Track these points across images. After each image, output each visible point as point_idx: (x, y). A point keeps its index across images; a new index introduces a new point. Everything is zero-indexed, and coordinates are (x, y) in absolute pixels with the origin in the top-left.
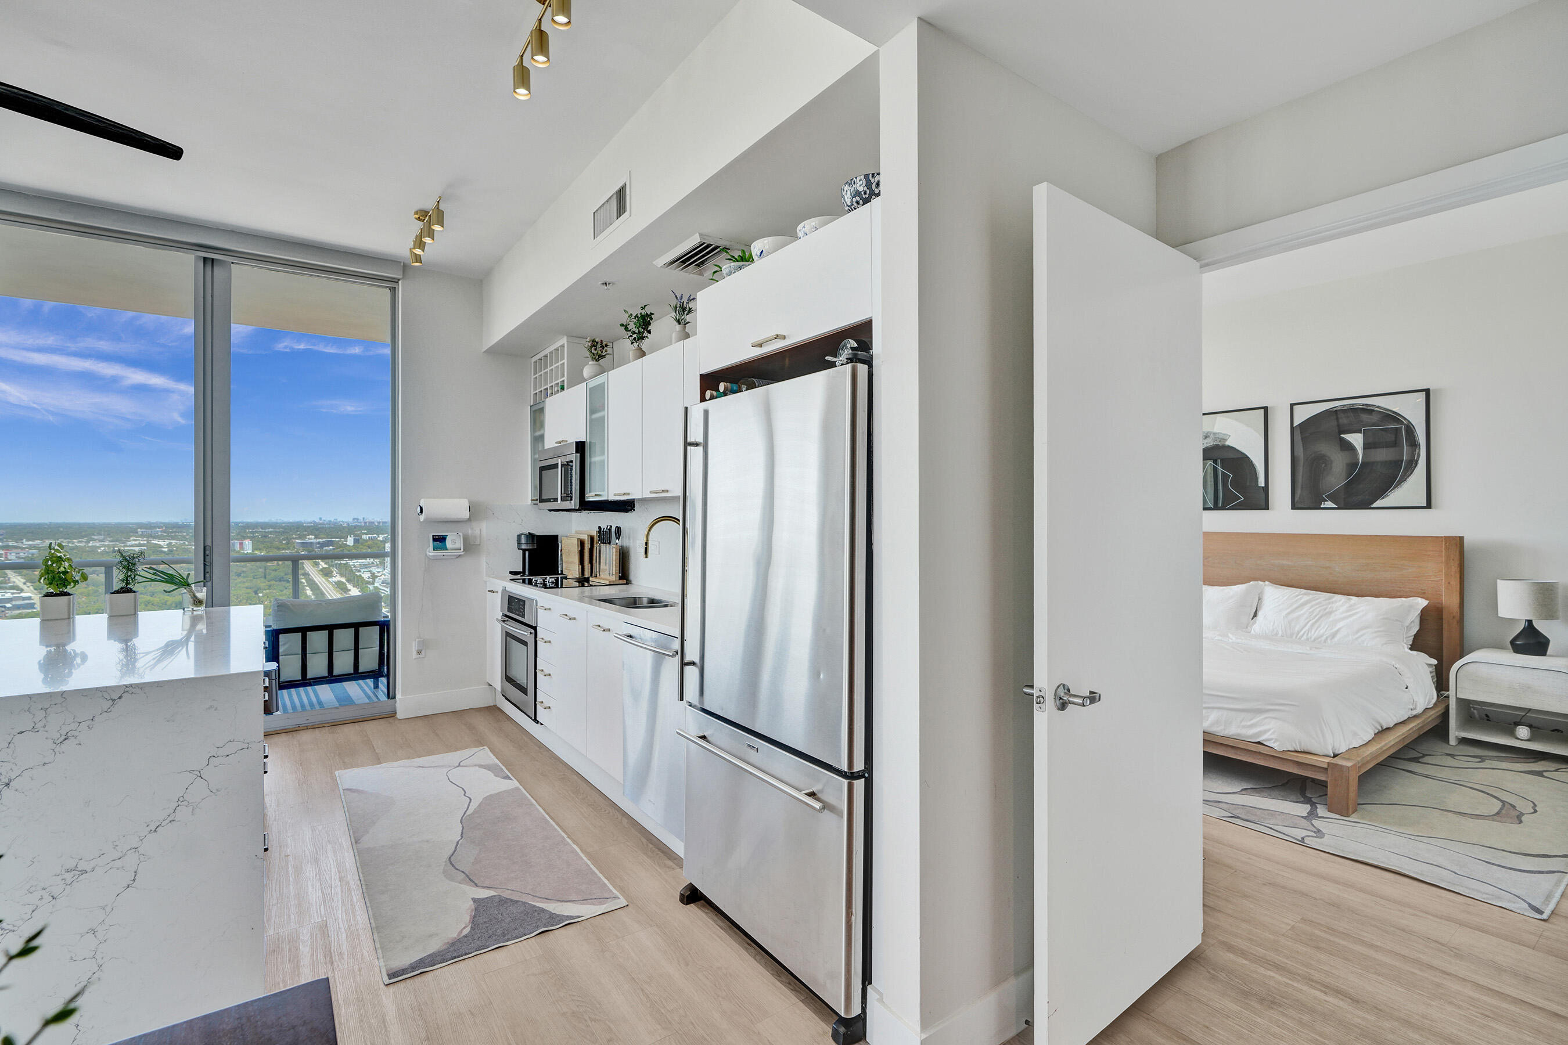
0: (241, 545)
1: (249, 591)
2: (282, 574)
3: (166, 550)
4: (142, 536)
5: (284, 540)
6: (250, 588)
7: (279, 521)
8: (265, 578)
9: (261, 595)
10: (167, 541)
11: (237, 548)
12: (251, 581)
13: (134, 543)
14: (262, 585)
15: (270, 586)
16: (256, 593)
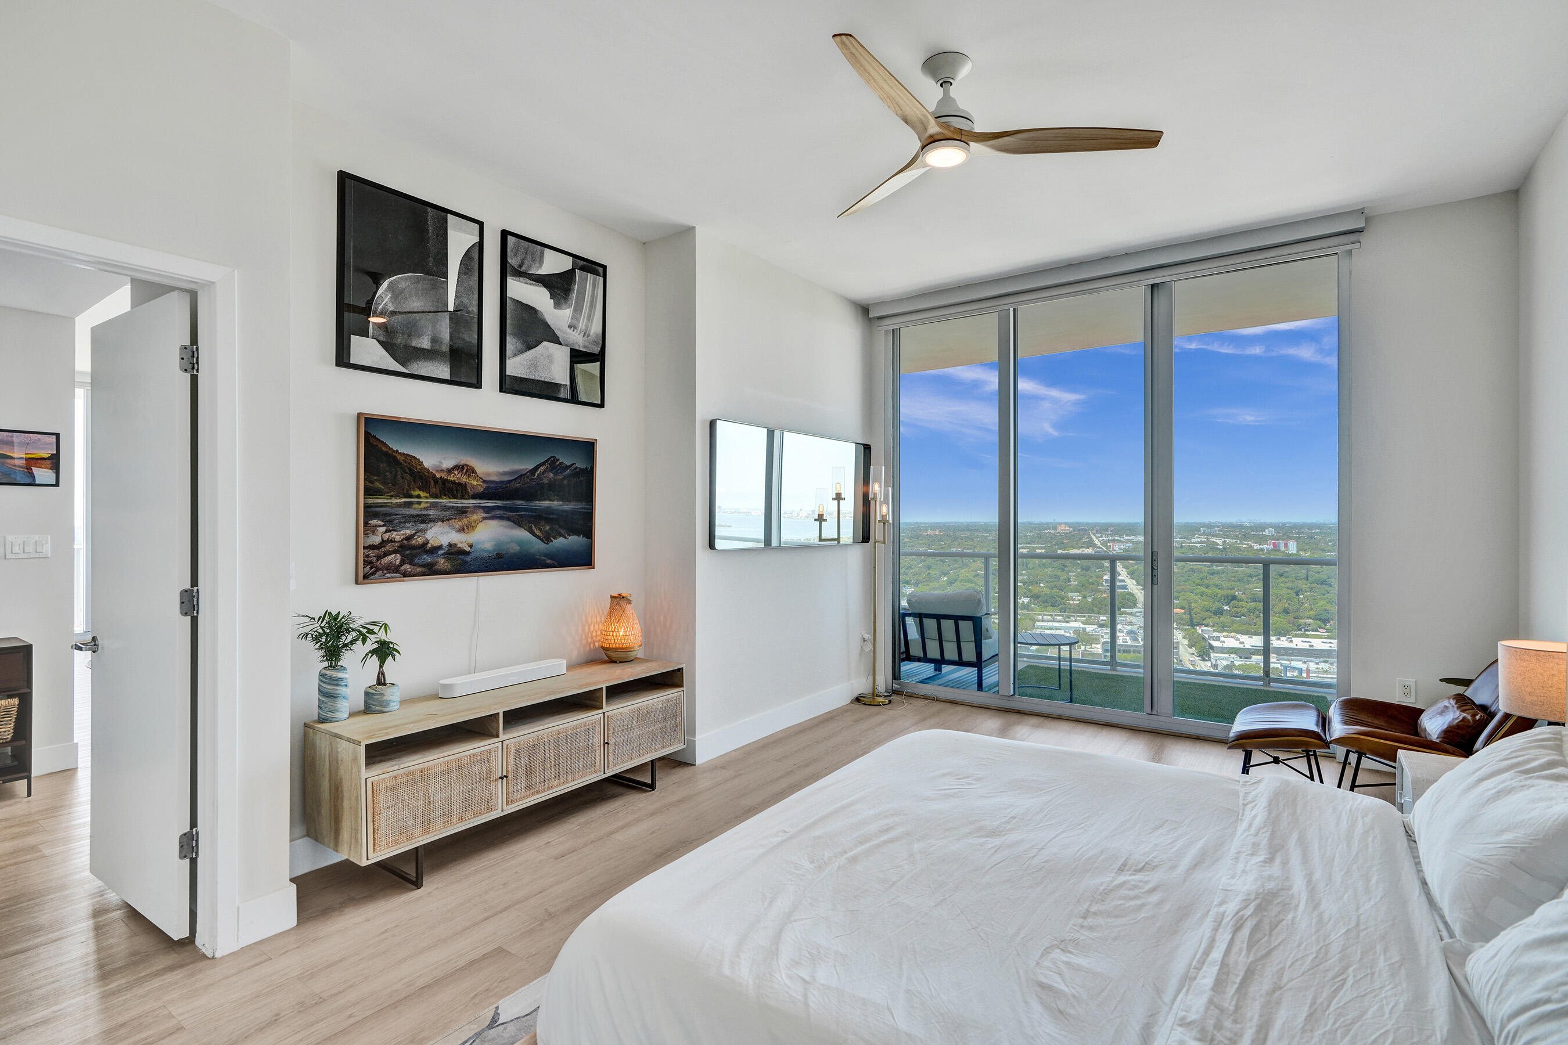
0: (1286, 545)
1: (1289, 591)
2: (1325, 577)
3: (1221, 547)
4: (1204, 534)
5: (1330, 541)
6: (1291, 589)
7: (1327, 522)
8: (1307, 579)
9: (1301, 596)
10: (1223, 540)
11: (1282, 548)
12: (1293, 581)
13: (1197, 540)
14: (1304, 587)
15: (1311, 589)
16: (1297, 595)
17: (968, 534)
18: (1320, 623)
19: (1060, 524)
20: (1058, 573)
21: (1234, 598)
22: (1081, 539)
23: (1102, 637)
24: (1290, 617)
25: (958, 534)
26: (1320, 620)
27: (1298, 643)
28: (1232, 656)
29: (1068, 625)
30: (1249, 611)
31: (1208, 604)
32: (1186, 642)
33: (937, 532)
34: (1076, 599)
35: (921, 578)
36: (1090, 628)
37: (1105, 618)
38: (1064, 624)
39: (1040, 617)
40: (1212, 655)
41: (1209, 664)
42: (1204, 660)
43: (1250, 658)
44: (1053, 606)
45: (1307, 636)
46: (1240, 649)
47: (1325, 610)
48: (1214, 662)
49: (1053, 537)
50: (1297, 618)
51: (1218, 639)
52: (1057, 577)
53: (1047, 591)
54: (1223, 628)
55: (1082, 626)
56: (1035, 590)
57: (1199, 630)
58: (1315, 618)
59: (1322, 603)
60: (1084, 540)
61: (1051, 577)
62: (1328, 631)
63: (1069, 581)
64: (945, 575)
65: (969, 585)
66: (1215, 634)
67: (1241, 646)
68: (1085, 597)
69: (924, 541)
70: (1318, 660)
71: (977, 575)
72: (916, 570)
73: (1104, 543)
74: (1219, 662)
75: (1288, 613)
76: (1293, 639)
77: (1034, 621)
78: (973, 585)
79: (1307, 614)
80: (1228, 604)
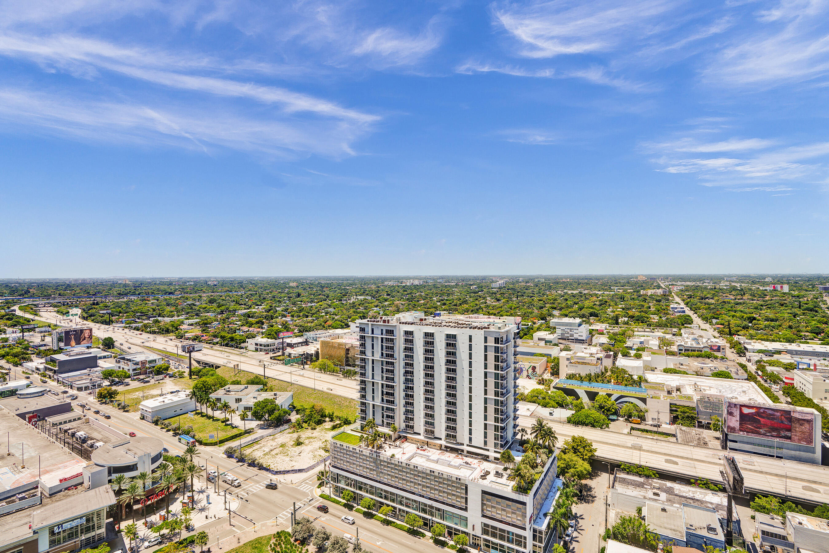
17: (586, 281)
18: (815, 335)
19: (639, 275)
20: (643, 303)
21: (754, 319)
22: (652, 284)
23: (677, 341)
24: (794, 330)
25: (580, 281)
26: (814, 333)
27: (804, 347)
28: (761, 354)
29: (654, 334)
30: (766, 326)
31: (739, 322)
32: (728, 345)
33: (568, 280)
34: (655, 319)
35: (563, 306)
36: (668, 336)
37: (676, 330)
38: (651, 333)
39: (636, 329)
40: (747, 354)
41: (744, 359)
42: (740, 356)
43: (773, 356)
44: (642, 322)
45: (808, 343)
46: (765, 350)
47: (817, 327)
48: (748, 358)
49: (636, 283)
50: (799, 331)
51: (750, 344)
52: (643, 306)
53: (637, 314)
54: (752, 337)
55: (662, 335)
56: (630, 313)
57: (736, 338)
58: (811, 332)
59: (814, 322)
60: (655, 284)
61: (639, 306)
62: (820, 340)
63: (650, 308)
64: (576, 304)
65: (592, 310)
66: (747, 341)
67: (766, 348)
68: (661, 317)
69: (562, 285)
70: (819, 358)
71: (595, 304)
72: (559, 301)
73: (667, 286)
74: (751, 358)
75: (792, 328)
76: (801, 345)
77: (633, 331)
78: (594, 310)
79: (804, 329)
80: (751, 322)
